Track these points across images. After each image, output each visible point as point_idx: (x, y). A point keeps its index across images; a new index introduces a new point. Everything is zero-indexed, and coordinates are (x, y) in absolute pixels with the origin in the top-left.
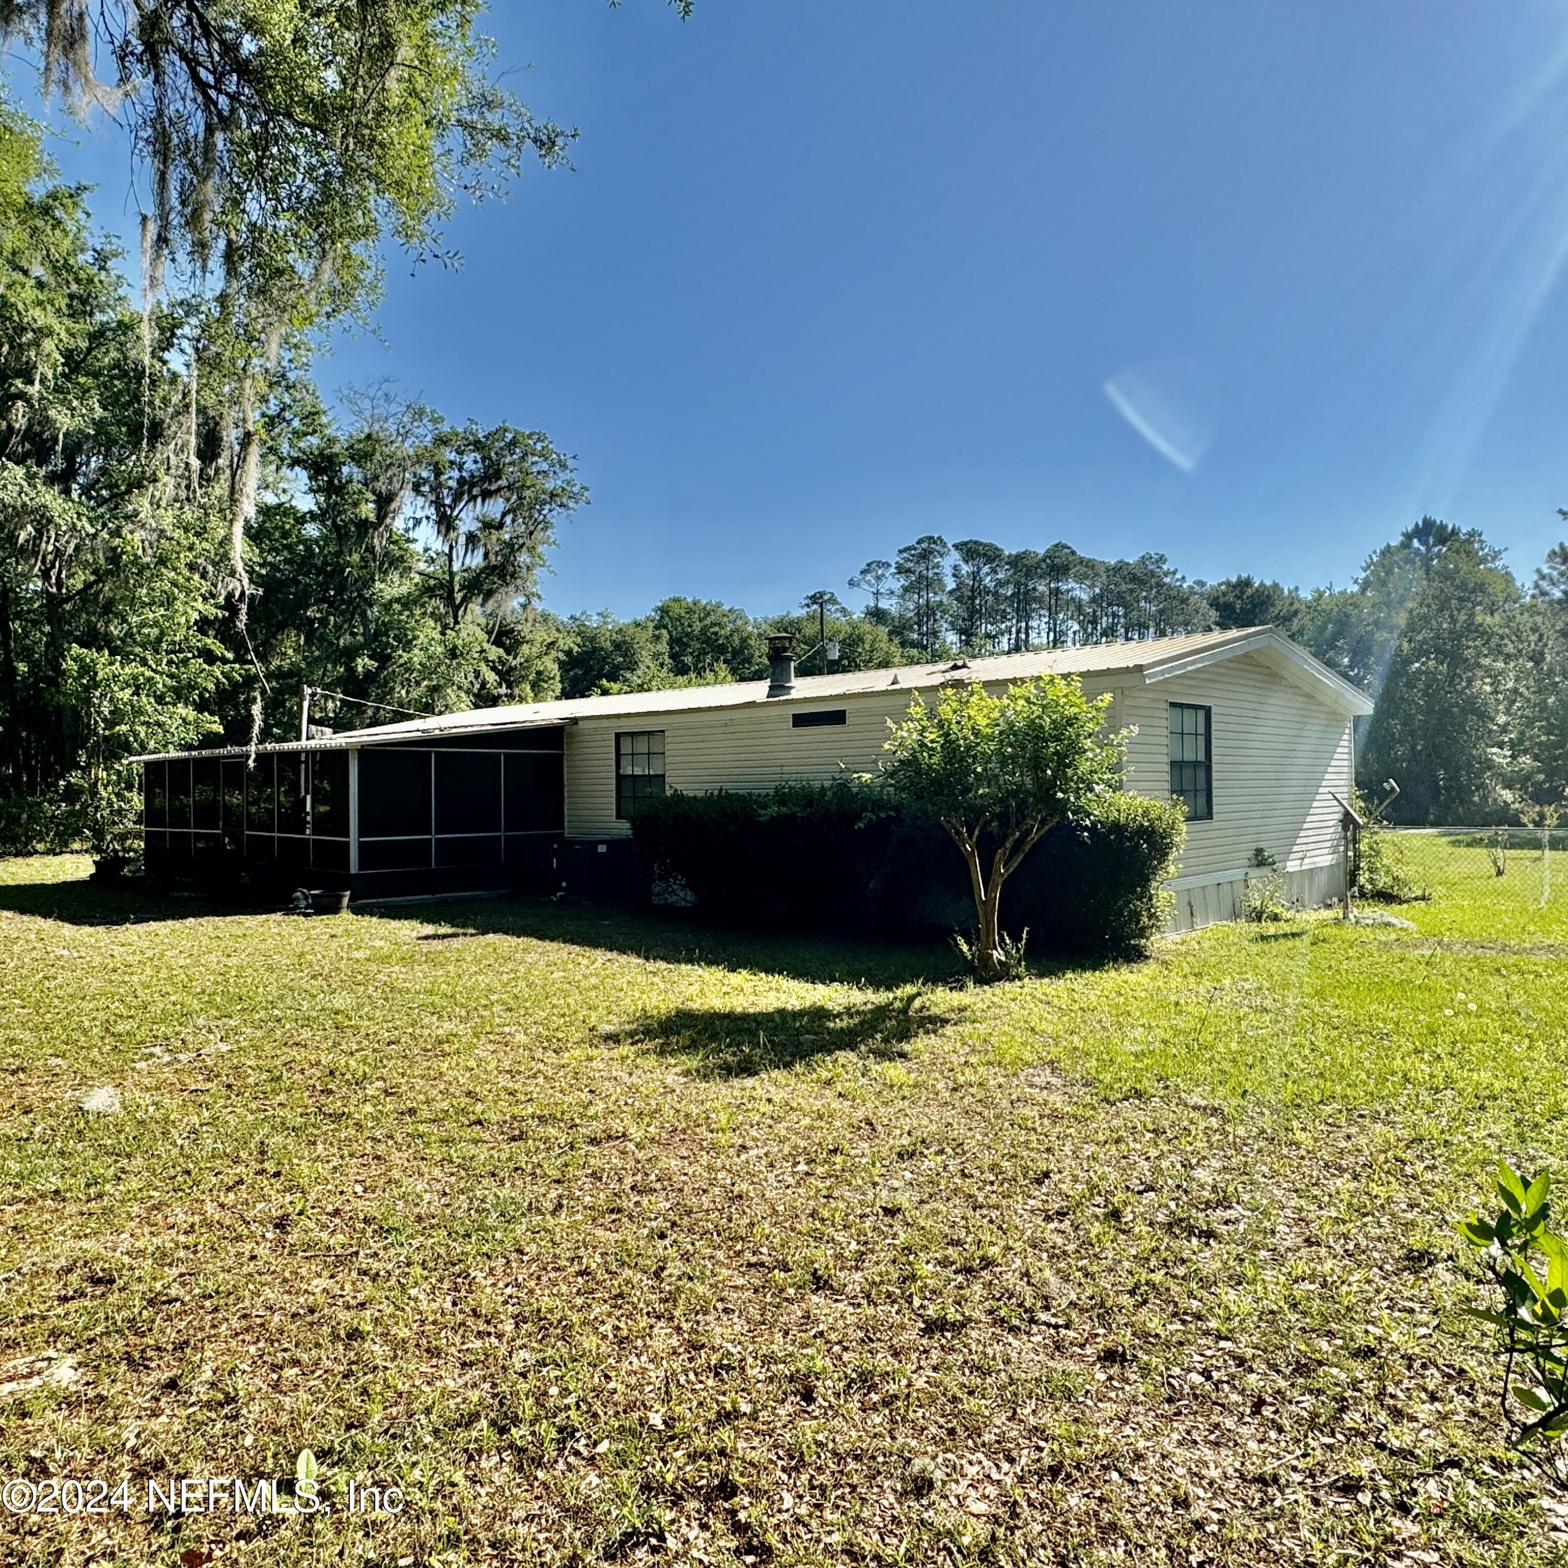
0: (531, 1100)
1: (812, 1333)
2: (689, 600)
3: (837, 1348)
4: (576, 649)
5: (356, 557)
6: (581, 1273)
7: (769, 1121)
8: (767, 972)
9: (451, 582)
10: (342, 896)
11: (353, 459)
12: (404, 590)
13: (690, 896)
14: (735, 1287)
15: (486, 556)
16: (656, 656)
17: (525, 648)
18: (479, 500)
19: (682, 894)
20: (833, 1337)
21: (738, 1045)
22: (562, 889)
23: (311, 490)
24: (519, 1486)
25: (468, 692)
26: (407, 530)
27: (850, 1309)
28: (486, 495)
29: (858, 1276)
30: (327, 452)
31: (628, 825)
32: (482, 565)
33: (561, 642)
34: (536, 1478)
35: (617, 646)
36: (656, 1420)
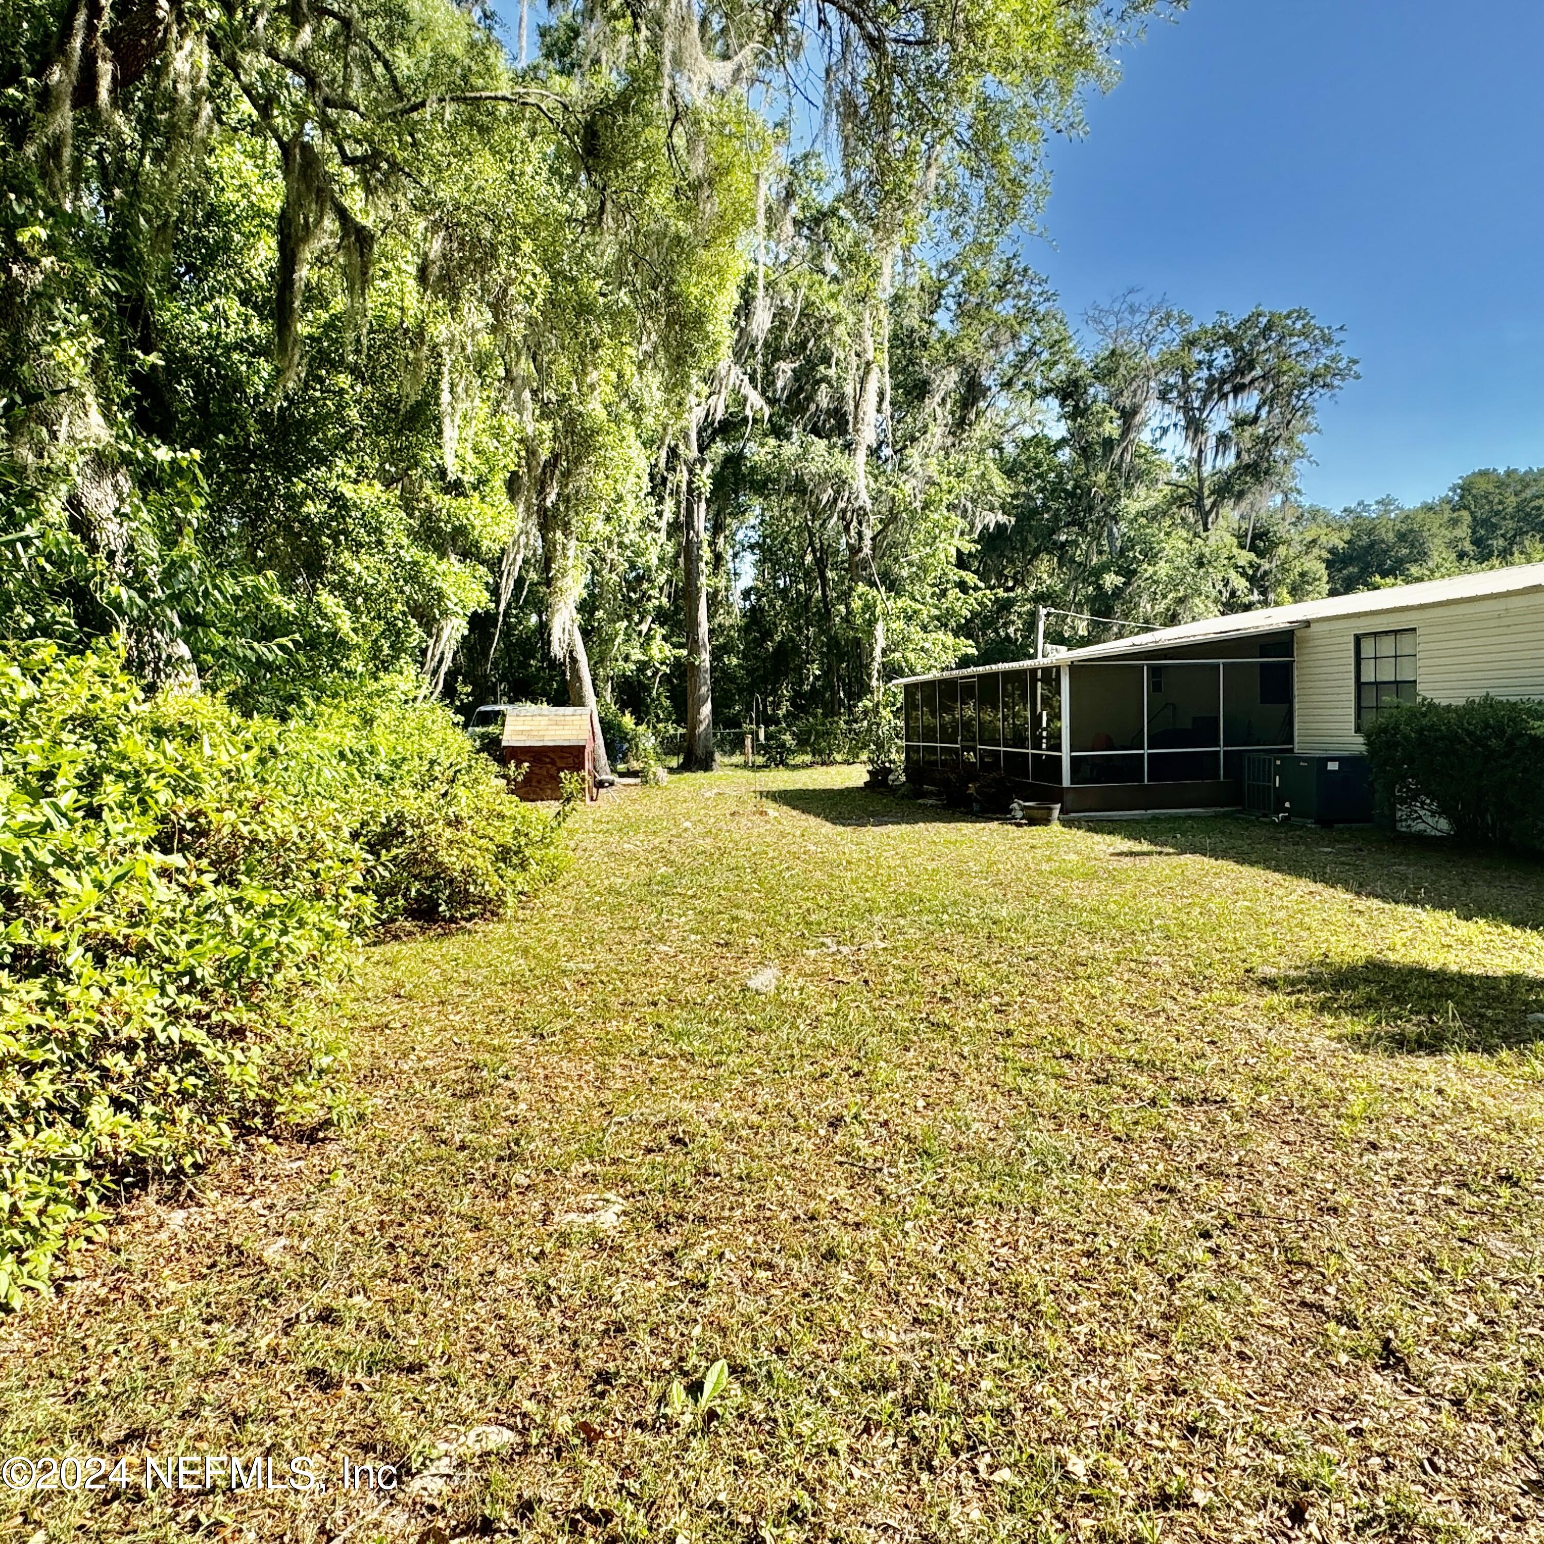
0: (1137, 1040)
1: (1348, 1427)
2: (1501, 471)
3: (1375, 1461)
4: (1341, 545)
5: (1102, 477)
6: (1089, 1254)
7: (1427, 1119)
8: (1515, 924)
9: (1201, 488)
10: (1051, 809)
11: (1096, 378)
12: (1151, 503)
13: (1443, 824)
14: (1270, 1327)
15: (1238, 456)
16: (1452, 544)
17: (1282, 550)
18: (1231, 396)
19: (1430, 820)
20: (1377, 1444)
21: (1430, 1013)
22: (1285, 810)
23: (1063, 416)
24: (898, 1482)
25: (1216, 601)
26: (1154, 442)
27: (1426, 1412)
28: (1238, 389)
29: (1457, 1367)
30: (1073, 376)
31: (1361, 740)
32: (1234, 465)
33: (1323, 539)
34: (918, 1482)
35: (1402, 537)
36: (1078, 1467)
